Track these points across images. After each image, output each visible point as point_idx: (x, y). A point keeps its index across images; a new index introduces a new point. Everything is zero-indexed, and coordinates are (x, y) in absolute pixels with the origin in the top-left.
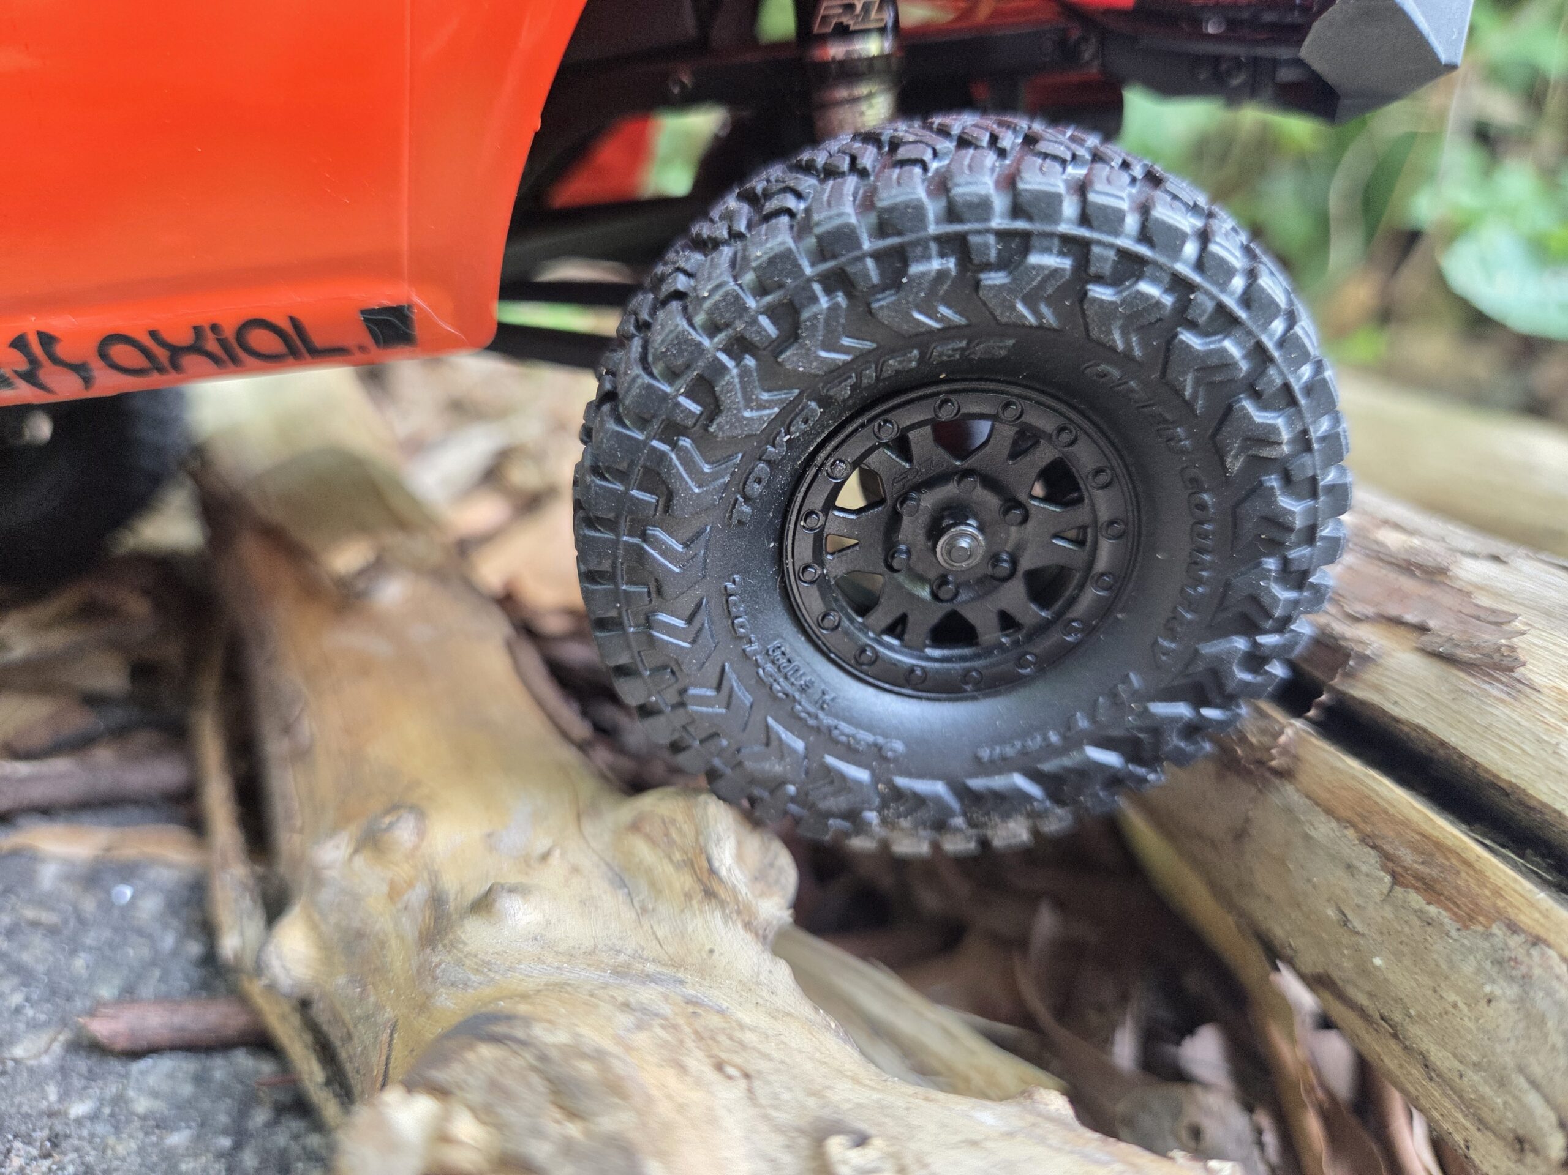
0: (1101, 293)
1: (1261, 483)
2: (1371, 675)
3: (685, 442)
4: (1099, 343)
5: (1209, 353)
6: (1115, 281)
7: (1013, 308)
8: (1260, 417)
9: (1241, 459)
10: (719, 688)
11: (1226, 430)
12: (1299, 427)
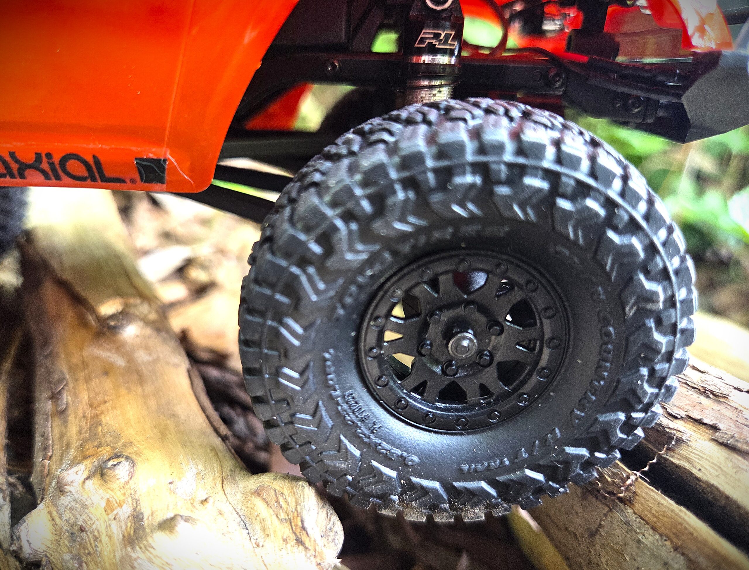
0: (564, 204)
1: (644, 324)
2: (683, 451)
3: (311, 270)
4: (560, 234)
5: (623, 246)
6: (572, 198)
7: (512, 208)
8: (649, 286)
9: (635, 309)
10: (314, 415)
11: (628, 291)
12: (670, 293)
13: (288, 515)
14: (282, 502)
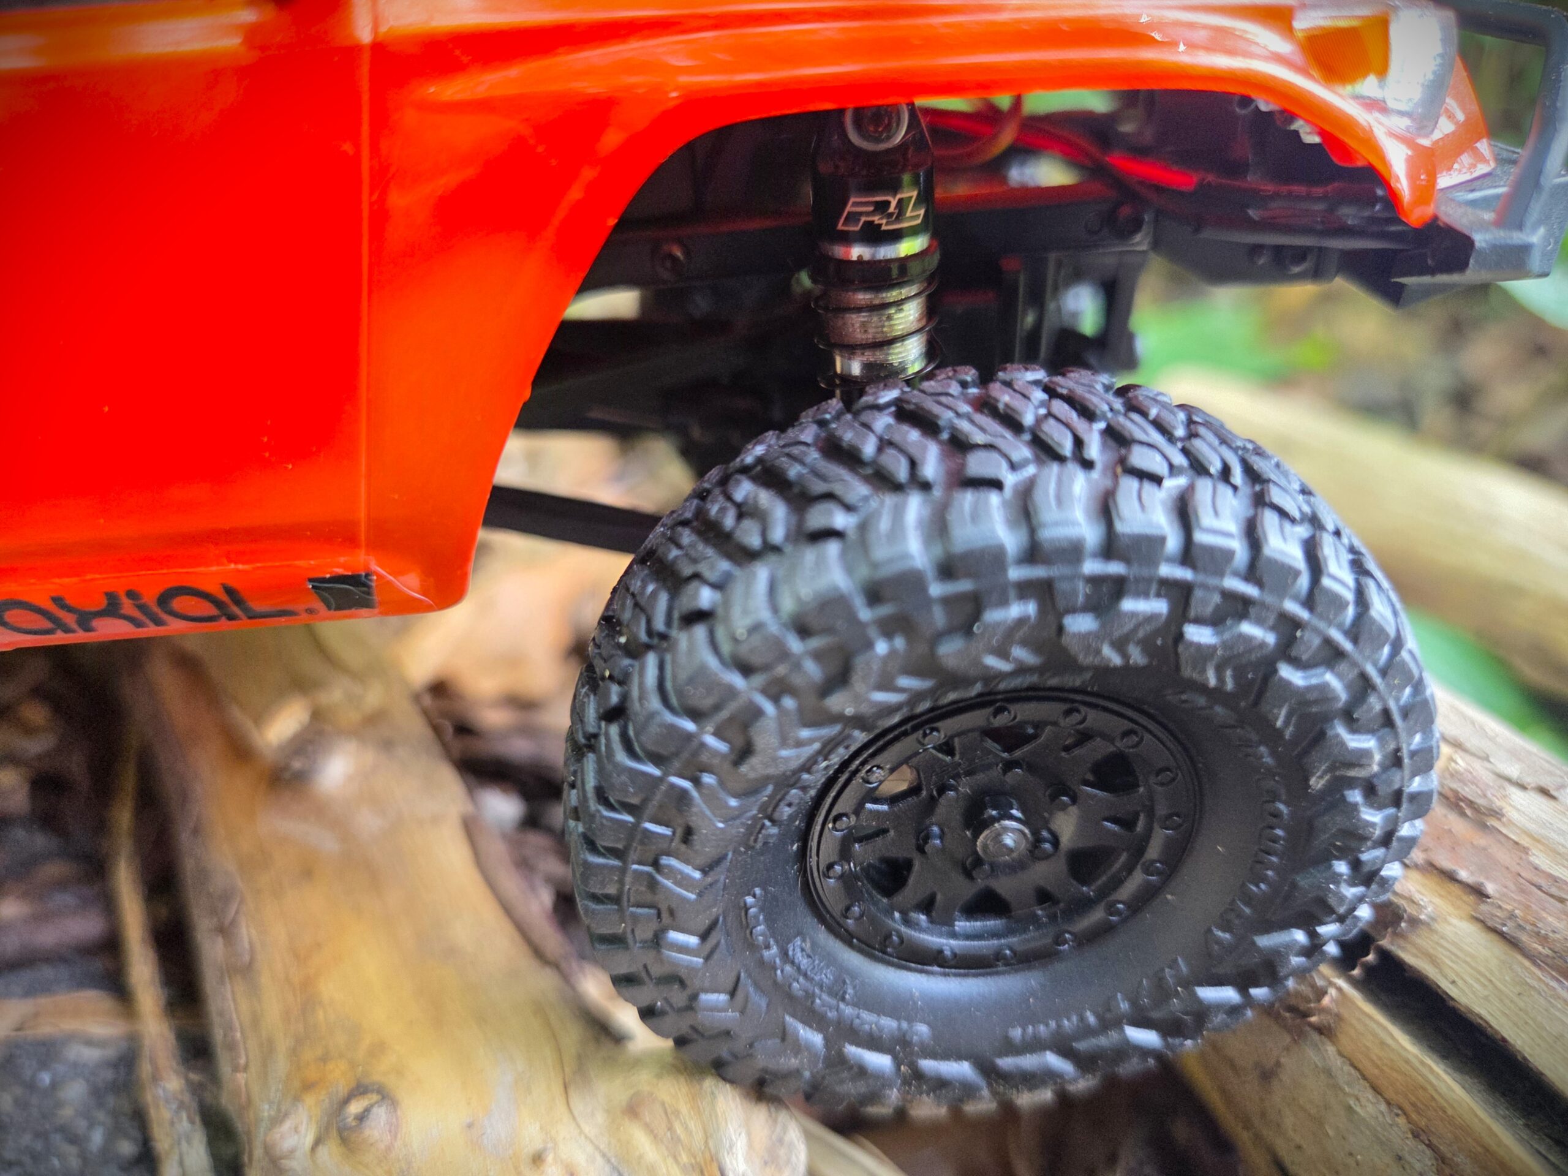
0: (1198, 634)
1: (1343, 798)
3: (708, 780)
4: (1191, 682)
5: (1309, 688)
6: (1215, 622)
7: (1098, 652)
8: (1356, 742)
9: (1327, 777)
10: (733, 993)
11: (1314, 755)
12: (1392, 746)
13: (695, 1158)
14: (679, 1130)
